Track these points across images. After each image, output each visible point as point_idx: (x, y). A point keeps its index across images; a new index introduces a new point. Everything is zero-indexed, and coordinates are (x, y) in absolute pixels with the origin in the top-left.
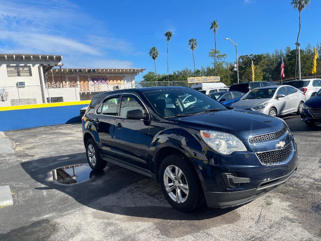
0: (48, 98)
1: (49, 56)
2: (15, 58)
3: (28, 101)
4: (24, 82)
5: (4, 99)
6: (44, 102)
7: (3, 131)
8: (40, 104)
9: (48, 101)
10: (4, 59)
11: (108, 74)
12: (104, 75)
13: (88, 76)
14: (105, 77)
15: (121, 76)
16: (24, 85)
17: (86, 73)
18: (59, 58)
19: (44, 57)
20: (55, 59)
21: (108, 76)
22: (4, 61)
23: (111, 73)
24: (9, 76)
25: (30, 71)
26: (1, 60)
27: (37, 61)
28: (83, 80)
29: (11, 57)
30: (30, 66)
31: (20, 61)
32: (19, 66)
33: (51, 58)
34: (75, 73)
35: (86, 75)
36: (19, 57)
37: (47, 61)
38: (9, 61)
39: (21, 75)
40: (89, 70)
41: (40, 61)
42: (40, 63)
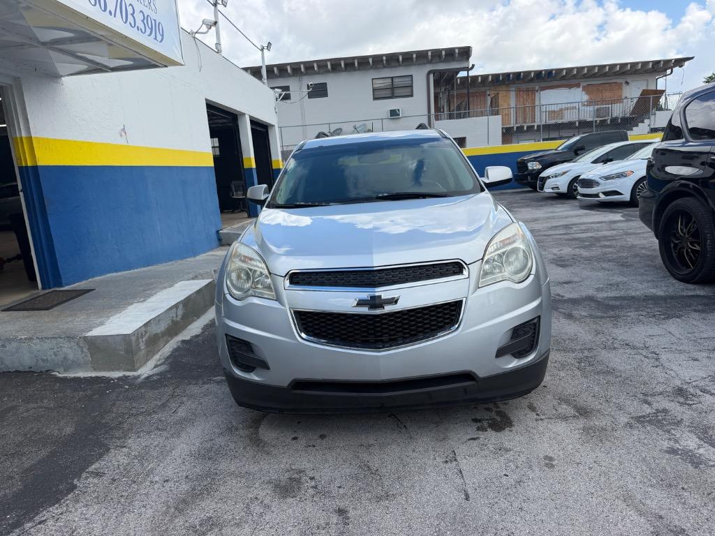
1: (445, 52)
2: (385, 62)
4: (399, 110)
11: (586, 77)
12: (574, 82)
13: (537, 88)
14: (578, 86)
15: (619, 81)
16: (399, 115)
17: (532, 80)
18: (465, 52)
19: (437, 55)
20: (457, 55)
21: (585, 84)
22: (369, 69)
23: (594, 76)
24: (375, 99)
25: (412, 86)
26: (364, 69)
27: (425, 64)
28: (523, 98)
29: (378, 62)
30: (411, 76)
31: (395, 67)
32: (392, 78)
33: (450, 54)
34: (507, 83)
35: (530, 86)
36: (392, 60)
37: (443, 62)
38: (376, 68)
39: (395, 95)
40: (538, 74)
41: (431, 62)
42: (429, 67)
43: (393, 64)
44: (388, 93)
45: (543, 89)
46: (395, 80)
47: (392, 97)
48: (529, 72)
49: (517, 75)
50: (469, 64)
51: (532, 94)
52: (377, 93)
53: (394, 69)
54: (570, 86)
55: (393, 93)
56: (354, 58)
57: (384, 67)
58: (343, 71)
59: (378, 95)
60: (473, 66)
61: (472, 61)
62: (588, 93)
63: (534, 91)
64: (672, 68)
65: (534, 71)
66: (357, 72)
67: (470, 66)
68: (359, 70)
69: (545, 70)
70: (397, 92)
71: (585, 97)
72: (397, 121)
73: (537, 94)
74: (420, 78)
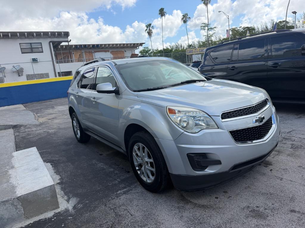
0: (59, 73)
1: (57, 33)
2: (26, 36)
3: (41, 76)
4: (37, 59)
5: (20, 74)
6: (56, 76)
7: (22, 104)
8: (52, 79)
9: (59, 76)
10: (17, 37)
11: (111, 48)
12: (107, 50)
13: (93, 51)
14: (108, 51)
15: (122, 50)
16: (37, 61)
17: (91, 48)
18: (67, 34)
19: (53, 34)
20: (63, 35)
21: (111, 51)
22: (17, 39)
23: (114, 48)
24: (22, 53)
25: (42, 48)
26: (14, 38)
27: (47, 38)
28: (88, 55)
29: (23, 35)
30: (41, 43)
31: (32, 38)
32: (31, 43)
33: (60, 34)
34: (81, 49)
35: (90, 50)
36: (30, 35)
37: (56, 38)
38: (21, 38)
39: (34, 51)
40: (93, 46)
41: (50, 37)
42: (50, 40)
43: (30, 37)
44: (29, 50)
45: (95, 52)
46: (32, 45)
47: (32, 52)
48: (90, 45)
49: (85, 46)
50: (68, 39)
51: (91, 54)
52: (23, 50)
53: (31, 39)
54: (106, 51)
55: (32, 50)
56: (8, 32)
57: (26, 38)
58: (2, 39)
59: (24, 51)
60: (70, 40)
61: (69, 38)
62: (113, 54)
63: (92, 53)
64: (138, 46)
65: (92, 45)
66: (10, 40)
67: (69, 40)
68: (11, 38)
69: (96, 45)
70: (34, 50)
71: (112, 56)
72: (37, 63)
73: (93, 54)
74: (46, 44)
